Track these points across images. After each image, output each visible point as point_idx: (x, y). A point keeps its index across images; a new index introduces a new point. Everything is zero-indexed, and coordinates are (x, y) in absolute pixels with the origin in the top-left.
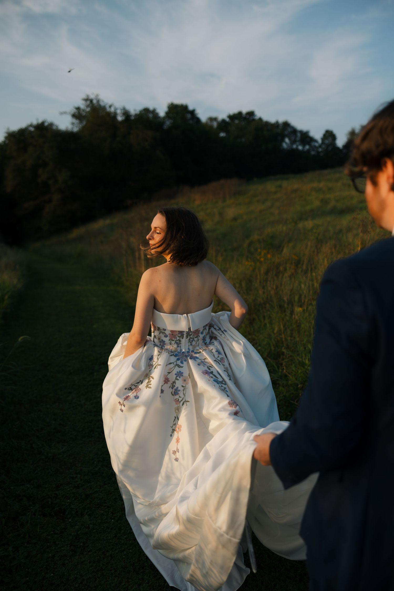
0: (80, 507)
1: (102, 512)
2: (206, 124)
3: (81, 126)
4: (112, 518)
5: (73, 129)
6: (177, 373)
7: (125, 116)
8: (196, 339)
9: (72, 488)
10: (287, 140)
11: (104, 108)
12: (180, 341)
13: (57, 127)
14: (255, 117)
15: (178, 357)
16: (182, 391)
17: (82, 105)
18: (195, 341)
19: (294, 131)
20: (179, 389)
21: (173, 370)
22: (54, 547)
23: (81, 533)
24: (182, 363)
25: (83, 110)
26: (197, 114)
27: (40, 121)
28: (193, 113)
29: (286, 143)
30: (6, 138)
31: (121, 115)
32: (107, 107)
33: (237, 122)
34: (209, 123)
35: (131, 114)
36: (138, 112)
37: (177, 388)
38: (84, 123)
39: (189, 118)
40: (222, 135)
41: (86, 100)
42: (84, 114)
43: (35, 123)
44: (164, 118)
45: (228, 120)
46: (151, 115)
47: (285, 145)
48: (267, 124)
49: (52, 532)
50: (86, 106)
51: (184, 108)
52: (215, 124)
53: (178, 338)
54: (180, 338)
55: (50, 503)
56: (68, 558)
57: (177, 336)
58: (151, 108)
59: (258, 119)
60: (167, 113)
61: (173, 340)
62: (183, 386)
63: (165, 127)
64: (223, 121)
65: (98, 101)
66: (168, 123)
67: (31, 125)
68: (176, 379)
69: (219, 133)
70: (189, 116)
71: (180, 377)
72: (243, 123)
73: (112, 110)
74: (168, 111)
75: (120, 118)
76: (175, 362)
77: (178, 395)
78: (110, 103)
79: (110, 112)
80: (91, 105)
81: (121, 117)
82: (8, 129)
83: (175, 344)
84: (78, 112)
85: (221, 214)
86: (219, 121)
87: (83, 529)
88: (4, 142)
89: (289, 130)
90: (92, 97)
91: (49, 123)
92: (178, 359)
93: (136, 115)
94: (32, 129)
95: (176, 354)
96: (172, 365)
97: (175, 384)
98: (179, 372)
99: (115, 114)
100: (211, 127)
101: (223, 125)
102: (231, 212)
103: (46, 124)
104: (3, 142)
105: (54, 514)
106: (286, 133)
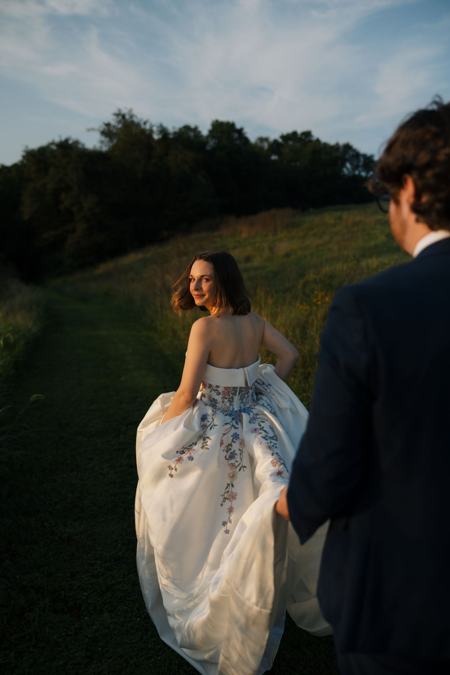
0: (99, 602)
1: (126, 608)
2: (256, 144)
3: (111, 144)
4: (138, 615)
5: (101, 148)
6: (233, 435)
7: (162, 135)
8: (246, 396)
9: (90, 578)
10: (348, 165)
11: (138, 125)
12: (233, 398)
13: (83, 145)
14: (311, 138)
15: (232, 417)
16: (239, 455)
17: (113, 121)
18: (245, 398)
19: (357, 155)
20: (236, 452)
21: (229, 432)
22: (66, 653)
23: (100, 634)
24: (237, 423)
25: (114, 127)
26: (245, 133)
27: (63, 138)
28: (240, 132)
29: (347, 168)
30: (24, 157)
31: (157, 133)
32: (142, 123)
33: (291, 143)
34: (259, 144)
35: (169, 132)
36: (177, 130)
37: (234, 451)
38: (115, 141)
39: (236, 138)
40: (274, 157)
41: (117, 115)
42: (115, 131)
43: (57, 140)
44: (207, 137)
45: (280, 140)
46: (192, 134)
47: (345, 171)
48: (326, 145)
49: (64, 634)
50: (117, 122)
51: (230, 126)
52: (266, 145)
53: (231, 396)
54: (233, 396)
55: (63, 596)
56: (83, 667)
57: (230, 393)
58: (193, 126)
59: (315, 141)
60: (210, 132)
61: (226, 398)
62: (239, 450)
63: (208, 148)
64: (276, 141)
65: (132, 116)
66: (212, 143)
67: (53, 143)
68: (233, 441)
69: (270, 156)
70: (236, 135)
71: (236, 440)
72: (298, 145)
73: (148, 126)
74: (211, 129)
75: (156, 137)
76: (230, 422)
77: (235, 459)
78: (145, 119)
79: (145, 129)
80: (123, 121)
81: (158, 135)
82: (27, 147)
83: (228, 402)
84: (107, 128)
85: (271, 249)
86: (271, 142)
87: (102, 630)
88: (22, 162)
89: (351, 153)
90: (124, 111)
91: (74, 140)
92: (233, 419)
93: (175, 133)
94: (54, 147)
95: (229, 413)
96: (228, 426)
97: (232, 447)
98: (235, 433)
99: (151, 131)
100: (262, 148)
101: (275, 146)
102: (283, 248)
103: (70, 142)
104: (20, 161)
105: (67, 611)
106: (347, 156)
